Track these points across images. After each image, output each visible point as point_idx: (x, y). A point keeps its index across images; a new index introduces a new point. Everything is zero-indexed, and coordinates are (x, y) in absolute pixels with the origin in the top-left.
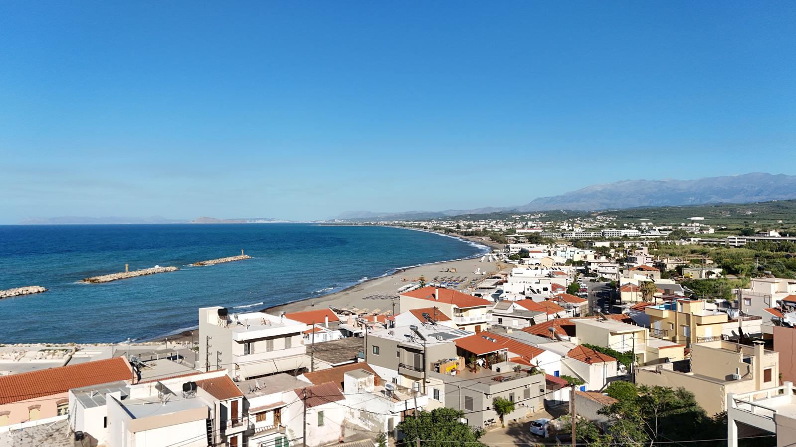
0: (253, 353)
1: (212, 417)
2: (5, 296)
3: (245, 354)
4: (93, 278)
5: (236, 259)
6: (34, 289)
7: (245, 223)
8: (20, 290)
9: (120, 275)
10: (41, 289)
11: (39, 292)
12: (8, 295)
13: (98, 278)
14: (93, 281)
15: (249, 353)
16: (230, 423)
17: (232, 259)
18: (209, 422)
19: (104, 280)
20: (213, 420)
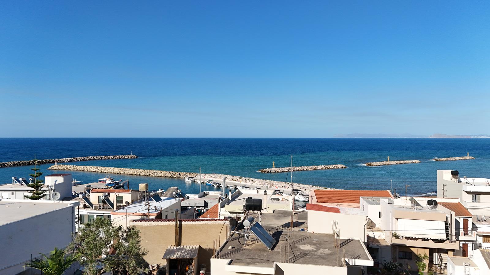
0: (479, 202)
1: (449, 222)
2: (327, 168)
3: (473, 202)
4: (370, 163)
5: (463, 159)
6: (340, 166)
7: (470, 138)
8: (334, 166)
9: (385, 163)
10: (344, 166)
11: (342, 167)
12: (328, 168)
13: (372, 163)
14: (370, 165)
15: (475, 202)
16: (462, 232)
17: (460, 158)
18: (447, 225)
19: (375, 165)
20: (450, 224)
